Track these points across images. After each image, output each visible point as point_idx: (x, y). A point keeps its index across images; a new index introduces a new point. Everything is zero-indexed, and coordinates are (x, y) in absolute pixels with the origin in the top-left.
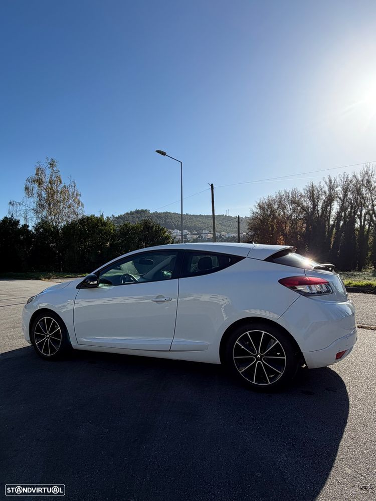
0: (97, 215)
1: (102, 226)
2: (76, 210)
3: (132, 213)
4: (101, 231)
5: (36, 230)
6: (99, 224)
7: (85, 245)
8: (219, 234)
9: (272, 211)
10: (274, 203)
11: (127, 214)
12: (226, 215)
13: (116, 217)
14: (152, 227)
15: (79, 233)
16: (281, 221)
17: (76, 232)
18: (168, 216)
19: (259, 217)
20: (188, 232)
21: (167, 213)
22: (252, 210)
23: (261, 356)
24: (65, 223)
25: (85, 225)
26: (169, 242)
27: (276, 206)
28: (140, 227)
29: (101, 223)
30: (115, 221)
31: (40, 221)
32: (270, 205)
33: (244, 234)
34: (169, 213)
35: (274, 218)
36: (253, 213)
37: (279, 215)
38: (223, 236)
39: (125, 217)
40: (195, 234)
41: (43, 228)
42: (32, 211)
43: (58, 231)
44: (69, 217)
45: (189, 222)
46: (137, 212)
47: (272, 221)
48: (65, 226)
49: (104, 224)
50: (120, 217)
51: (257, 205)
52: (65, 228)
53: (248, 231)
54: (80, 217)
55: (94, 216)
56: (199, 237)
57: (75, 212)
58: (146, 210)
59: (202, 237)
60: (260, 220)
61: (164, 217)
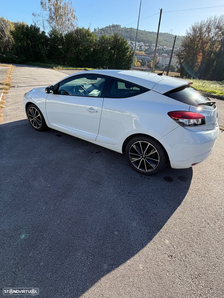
0: (86, 28)
1: (88, 36)
2: (73, 23)
3: (110, 27)
4: (88, 39)
5: (50, 35)
6: (87, 35)
7: (78, 49)
8: (162, 48)
9: (200, 33)
10: (204, 27)
11: (107, 27)
12: (169, 34)
13: (100, 29)
14: (119, 40)
15: (75, 40)
16: (205, 42)
17: (73, 39)
18: (132, 31)
19: (191, 37)
20: (143, 44)
21: (132, 28)
22: (187, 31)
23: (145, 156)
24: (67, 32)
25: (79, 35)
26: (128, 51)
27: (204, 29)
28: (112, 39)
29: (88, 34)
30: (99, 32)
31: (51, 29)
32: (201, 29)
33: (178, 48)
34: (133, 29)
35: (201, 39)
36: (188, 34)
37: (204, 37)
38: (164, 48)
39: (105, 29)
40: (147, 46)
41: (54, 35)
42: (47, 21)
43: (62, 37)
44: (69, 28)
45: (145, 36)
46: (113, 26)
47: (199, 41)
48: (66, 34)
49: (90, 35)
50: (102, 30)
51: (191, 27)
52: (67, 36)
53: (180, 47)
54: (75, 28)
55: (84, 28)
56: (149, 48)
57: (72, 25)
58: (119, 25)
59: (151, 48)
60: (191, 39)
61: (129, 31)
